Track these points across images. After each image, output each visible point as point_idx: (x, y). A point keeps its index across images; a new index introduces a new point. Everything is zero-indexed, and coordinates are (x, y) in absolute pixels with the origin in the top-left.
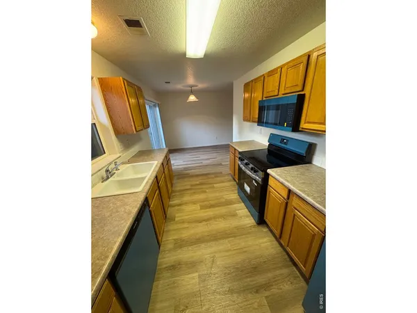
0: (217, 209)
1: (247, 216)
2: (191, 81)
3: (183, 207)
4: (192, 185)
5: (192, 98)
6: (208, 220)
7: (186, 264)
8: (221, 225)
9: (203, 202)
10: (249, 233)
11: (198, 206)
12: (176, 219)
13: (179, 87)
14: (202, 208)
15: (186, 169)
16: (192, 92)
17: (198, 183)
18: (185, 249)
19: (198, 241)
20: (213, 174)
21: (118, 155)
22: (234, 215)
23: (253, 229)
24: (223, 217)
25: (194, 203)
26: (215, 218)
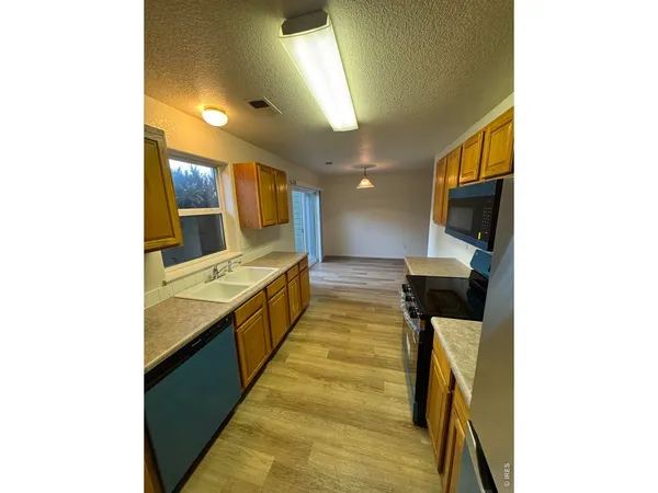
0: (353, 365)
1: (401, 399)
2: (365, 159)
3: (306, 346)
4: (333, 316)
5: (365, 183)
6: (330, 379)
7: (268, 433)
8: (347, 396)
9: (339, 347)
10: (390, 433)
11: (326, 351)
12: (288, 360)
13: (348, 168)
14: (332, 356)
15: (338, 289)
16: (365, 175)
17: (344, 314)
18: (276, 411)
19: (300, 407)
20: (374, 305)
21: (240, 253)
22: (376, 387)
23: (401, 430)
24: (358, 384)
25: (324, 344)
26: (342, 380)
